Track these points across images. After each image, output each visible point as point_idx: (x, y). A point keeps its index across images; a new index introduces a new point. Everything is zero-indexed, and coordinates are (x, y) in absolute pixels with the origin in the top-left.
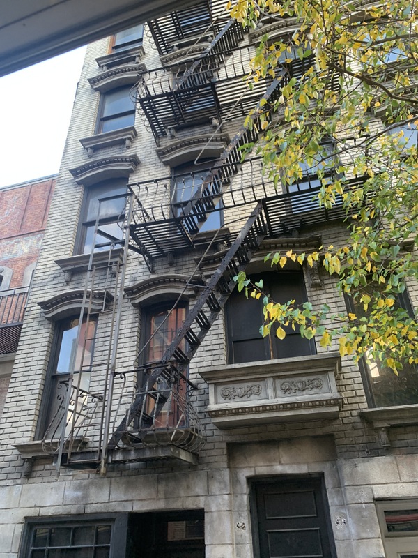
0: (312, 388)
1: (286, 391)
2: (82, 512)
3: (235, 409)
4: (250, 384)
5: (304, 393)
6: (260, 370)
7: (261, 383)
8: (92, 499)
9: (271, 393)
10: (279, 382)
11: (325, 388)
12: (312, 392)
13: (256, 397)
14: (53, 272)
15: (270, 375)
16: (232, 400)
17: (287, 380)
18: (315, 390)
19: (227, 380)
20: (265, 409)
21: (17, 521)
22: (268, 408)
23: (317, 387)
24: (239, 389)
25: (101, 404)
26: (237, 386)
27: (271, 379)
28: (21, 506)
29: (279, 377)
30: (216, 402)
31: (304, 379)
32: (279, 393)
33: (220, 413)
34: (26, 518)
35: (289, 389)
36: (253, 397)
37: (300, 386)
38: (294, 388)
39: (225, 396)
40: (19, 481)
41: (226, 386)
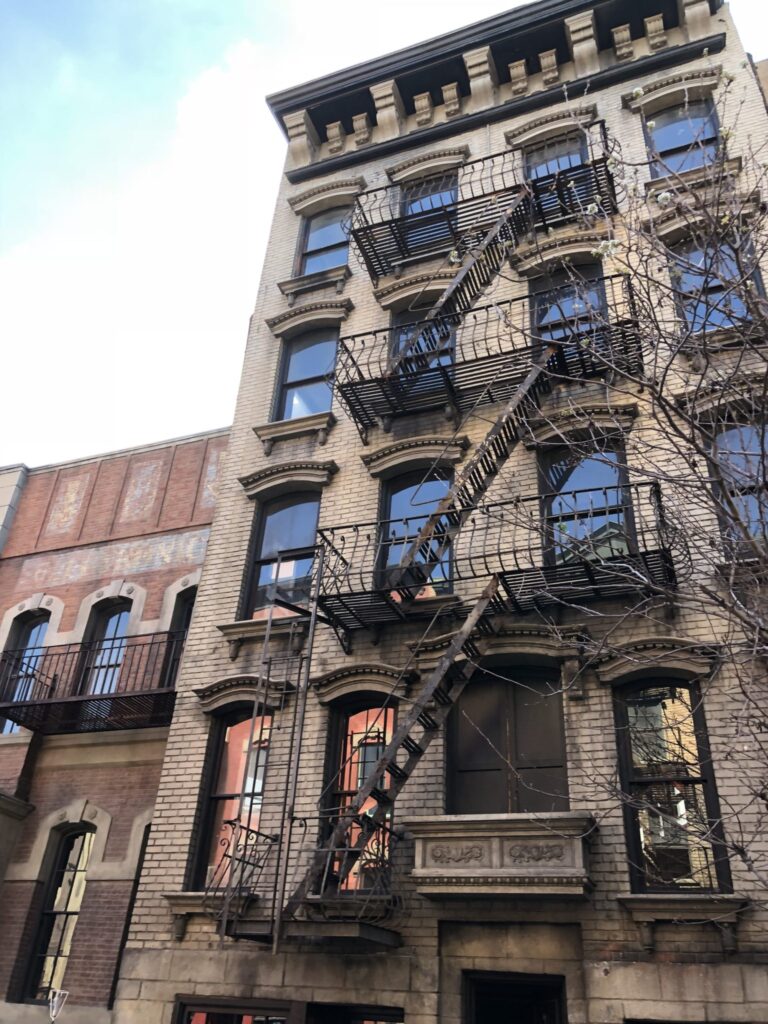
0: (550, 858)
1: (517, 858)
2: (248, 995)
3: (448, 878)
4: (470, 844)
5: (540, 863)
6: (484, 826)
7: (484, 844)
8: (262, 979)
9: (496, 859)
10: (508, 845)
11: (567, 860)
12: (551, 863)
13: (477, 863)
14: (213, 640)
15: (496, 834)
16: (445, 864)
17: (520, 842)
18: (554, 861)
19: (440, 835)
20: (486, 881)
21: (166, 998)
22: (490, 880)
23: (558, 857)
24: (455, 849)
25: (276, 847)
26: (452, 845)
27: (497, 840)
28: (172, 979)
29: (509, 838)
30: (424, 865)
31: (542, 843)
32: (507, 860)
33: (428, 880)
34: (177, 996)
35: (521, 856)
36: (472, 862)
37: (535, 853)
38: (526, 855)
39: (436, 858)
40: (169, 945)
41: (438, 843)
